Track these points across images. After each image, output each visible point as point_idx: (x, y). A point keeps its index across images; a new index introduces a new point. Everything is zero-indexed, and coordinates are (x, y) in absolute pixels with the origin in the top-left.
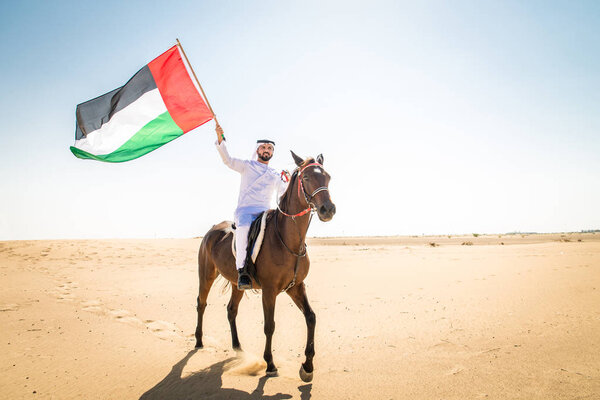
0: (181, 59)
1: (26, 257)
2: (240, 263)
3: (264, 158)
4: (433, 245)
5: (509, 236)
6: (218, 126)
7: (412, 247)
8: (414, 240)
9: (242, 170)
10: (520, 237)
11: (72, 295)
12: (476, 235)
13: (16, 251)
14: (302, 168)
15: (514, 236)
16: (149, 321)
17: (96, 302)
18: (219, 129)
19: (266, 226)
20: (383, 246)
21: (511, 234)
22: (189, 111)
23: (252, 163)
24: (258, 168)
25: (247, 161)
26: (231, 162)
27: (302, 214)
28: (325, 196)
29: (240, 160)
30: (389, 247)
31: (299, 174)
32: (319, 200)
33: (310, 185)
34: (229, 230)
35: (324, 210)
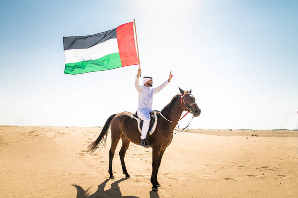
0: (133, 30)
14: (183, 94)
19: (157, 118)
28: (196, 106)
31: (182, 97)
32: (193, 108)
33: (189, 102)
34: (132, 117)
35: (197, 112)
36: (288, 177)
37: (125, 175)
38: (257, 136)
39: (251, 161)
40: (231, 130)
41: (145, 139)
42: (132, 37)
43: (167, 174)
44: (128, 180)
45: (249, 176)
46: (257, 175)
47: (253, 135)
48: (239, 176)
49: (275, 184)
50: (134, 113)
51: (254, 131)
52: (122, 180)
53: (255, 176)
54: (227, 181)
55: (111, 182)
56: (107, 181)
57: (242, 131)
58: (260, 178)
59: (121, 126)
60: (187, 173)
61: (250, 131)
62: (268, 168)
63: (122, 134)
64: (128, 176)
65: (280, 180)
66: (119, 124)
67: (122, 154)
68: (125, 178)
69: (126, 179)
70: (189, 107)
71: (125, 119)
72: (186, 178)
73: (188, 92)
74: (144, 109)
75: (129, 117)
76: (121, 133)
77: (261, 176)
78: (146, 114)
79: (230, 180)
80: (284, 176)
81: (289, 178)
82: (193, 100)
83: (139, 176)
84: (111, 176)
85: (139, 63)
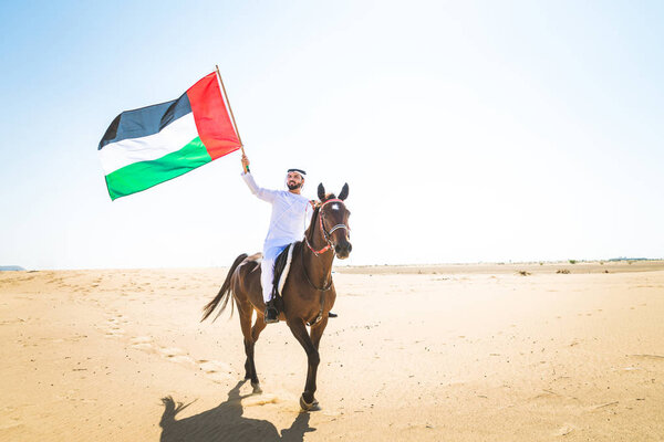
1: (76, 288)
2: (267, 298)
3: (294, 187)
4: (523, 273)
5: (612, 263)
6: (244, 157)
7: (501, 276)
8: (500, 268)
9: (271, 200)
10: (626, 263)
11: (122, 331)
12: (573, 262)
13: (66, 282)
14: (323, 204)
15: (619, 263)
16: (202, 361)
17: (147, 339)
18: (245, 161)
19: (293, 260)
20: (464, 275)
21: (613, 260)
22: (219, 138)
23: (282, 193)
24: (288, 199)
25: (276, 192)
26: (259, 192)
27: (322, 251)
29: (268, 191)
30: (471, 276)
31: (320, 210)
32: (335, 238)
33: (328, 222)
35: (339, 249)
85: (241, 146)
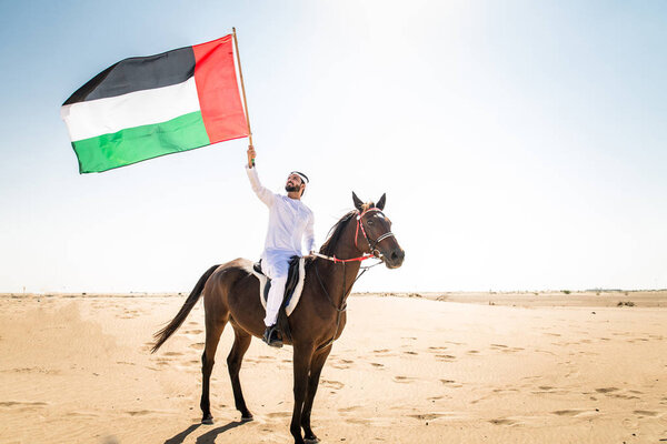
0: (231, 53)
6: (251, 148)
14: (361, 210)
18: (251, 151)
19: (306, 275)
22: (224, 119)
28: (392, 242)
31: (358, 218)
32: (387, 247)
33: (375, 230)
34: (250, 270)
35: (394, 257)
36: (660, 415)
37: (239, 414)
38: (632, 305)
39: (577, 374)
40: (567, 292)
41: (273, 326)
42: (230, 72)
43: (349, 409)
44: (245, 426)
45: (559, 413)
46: (578, 412)
47: (620, 304)
48: (532, 414)
49: (618, 436)
50: (255, 261)
51: (626, 293)
52: (234, 425)
53: (574, 412)
54: (497, 427)
55: (204, 430)
56: (193, 428)
57: (595, 294)
58: (585, 419)
59: (224, 293)
60: (401, 408)
61: (618, 294)
62: (613, 393)
63: (229, 313)
64: (247, 416)
65: (635, 425)
66: (221, 289)
67: (234, 362)
68: (239, 420)
69: (242, 422)
70: (376, 244)
71: (233, 278)
72: (392, 420)
73: (372, 206)
74: (275, 252)
75: (244, 273)
76: (225, 312)
77: (588, 414)
78: (278, 264)
79: (504, 426)
80: (652, 414)
81: (661, 419)
82: (384, 226)
83: (279, 414)
84: (207, 418)
85: (250, 133)
